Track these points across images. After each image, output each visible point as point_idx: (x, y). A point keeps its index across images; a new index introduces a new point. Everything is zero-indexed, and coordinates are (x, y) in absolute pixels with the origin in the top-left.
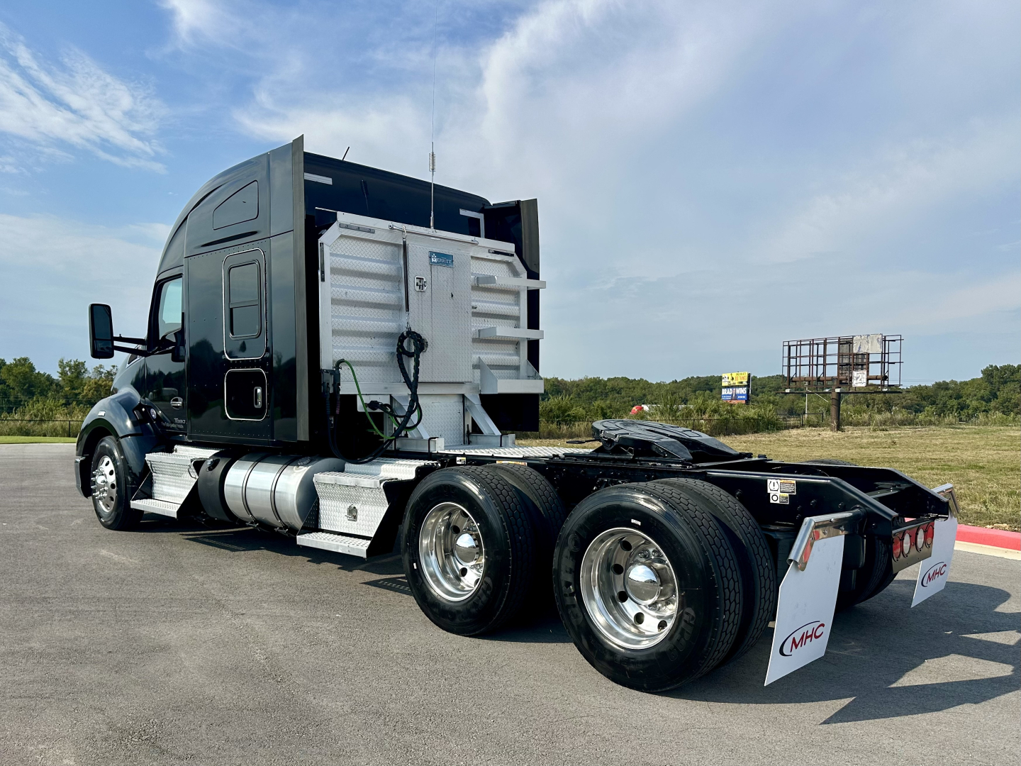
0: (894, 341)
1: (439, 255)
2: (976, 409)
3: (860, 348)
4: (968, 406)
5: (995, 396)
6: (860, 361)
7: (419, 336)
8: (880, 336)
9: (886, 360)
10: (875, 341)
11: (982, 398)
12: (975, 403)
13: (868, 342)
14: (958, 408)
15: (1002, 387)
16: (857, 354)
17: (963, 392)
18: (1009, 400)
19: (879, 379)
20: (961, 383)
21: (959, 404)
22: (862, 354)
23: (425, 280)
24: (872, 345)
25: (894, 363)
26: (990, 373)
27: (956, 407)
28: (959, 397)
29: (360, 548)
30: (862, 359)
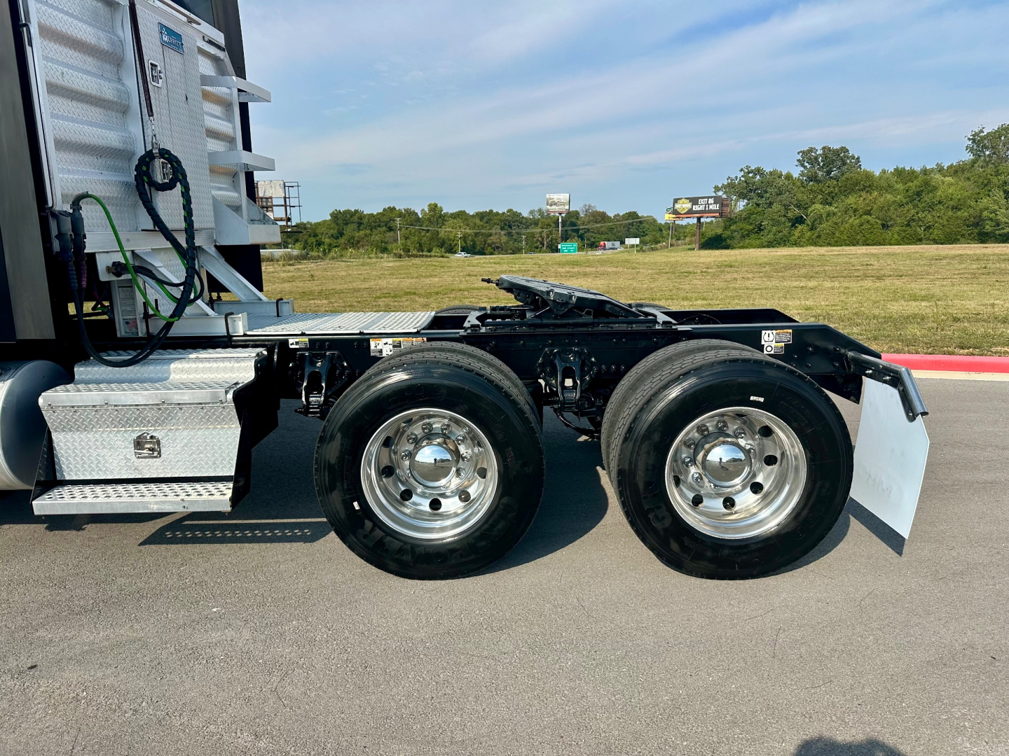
0: (292, 187)
1: (170, 32)
2: (330, 245)
3: (265, 192)
4: (324, 243)
5: (341, 234)
6: (264, 204)
7: (178, 162)
8: (282, 183)
9: (288, 204)
10: (278, 187)
11: (332, 236)
12: (327, 241)
13: (271, 187)
14: (316, 245)
15: (345, 227)
16: (262, 198)
17: (318, 231)
18: (353, 237)
19: (284, 220)
20: (315, 223)
21: (317, 241)
22: (266, 198)
23: (159, 68)
24: (275, 190)
25: (294, 207)
26: (336, 216)
27: (315, 243)
28: (315, 235)
29: (220, 497)
30: (267, 202)
